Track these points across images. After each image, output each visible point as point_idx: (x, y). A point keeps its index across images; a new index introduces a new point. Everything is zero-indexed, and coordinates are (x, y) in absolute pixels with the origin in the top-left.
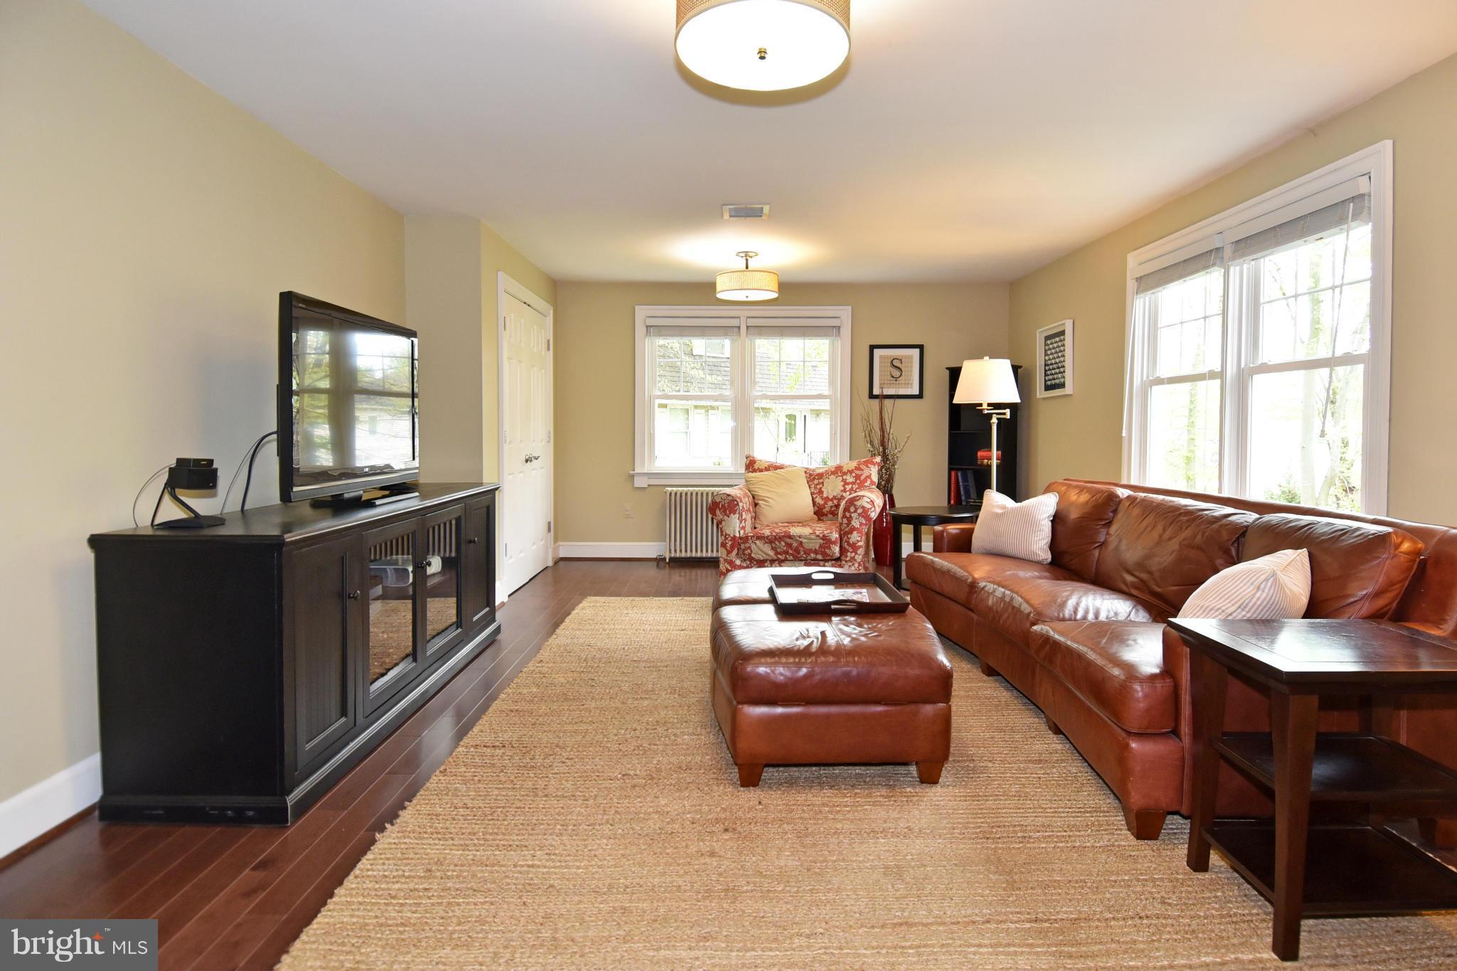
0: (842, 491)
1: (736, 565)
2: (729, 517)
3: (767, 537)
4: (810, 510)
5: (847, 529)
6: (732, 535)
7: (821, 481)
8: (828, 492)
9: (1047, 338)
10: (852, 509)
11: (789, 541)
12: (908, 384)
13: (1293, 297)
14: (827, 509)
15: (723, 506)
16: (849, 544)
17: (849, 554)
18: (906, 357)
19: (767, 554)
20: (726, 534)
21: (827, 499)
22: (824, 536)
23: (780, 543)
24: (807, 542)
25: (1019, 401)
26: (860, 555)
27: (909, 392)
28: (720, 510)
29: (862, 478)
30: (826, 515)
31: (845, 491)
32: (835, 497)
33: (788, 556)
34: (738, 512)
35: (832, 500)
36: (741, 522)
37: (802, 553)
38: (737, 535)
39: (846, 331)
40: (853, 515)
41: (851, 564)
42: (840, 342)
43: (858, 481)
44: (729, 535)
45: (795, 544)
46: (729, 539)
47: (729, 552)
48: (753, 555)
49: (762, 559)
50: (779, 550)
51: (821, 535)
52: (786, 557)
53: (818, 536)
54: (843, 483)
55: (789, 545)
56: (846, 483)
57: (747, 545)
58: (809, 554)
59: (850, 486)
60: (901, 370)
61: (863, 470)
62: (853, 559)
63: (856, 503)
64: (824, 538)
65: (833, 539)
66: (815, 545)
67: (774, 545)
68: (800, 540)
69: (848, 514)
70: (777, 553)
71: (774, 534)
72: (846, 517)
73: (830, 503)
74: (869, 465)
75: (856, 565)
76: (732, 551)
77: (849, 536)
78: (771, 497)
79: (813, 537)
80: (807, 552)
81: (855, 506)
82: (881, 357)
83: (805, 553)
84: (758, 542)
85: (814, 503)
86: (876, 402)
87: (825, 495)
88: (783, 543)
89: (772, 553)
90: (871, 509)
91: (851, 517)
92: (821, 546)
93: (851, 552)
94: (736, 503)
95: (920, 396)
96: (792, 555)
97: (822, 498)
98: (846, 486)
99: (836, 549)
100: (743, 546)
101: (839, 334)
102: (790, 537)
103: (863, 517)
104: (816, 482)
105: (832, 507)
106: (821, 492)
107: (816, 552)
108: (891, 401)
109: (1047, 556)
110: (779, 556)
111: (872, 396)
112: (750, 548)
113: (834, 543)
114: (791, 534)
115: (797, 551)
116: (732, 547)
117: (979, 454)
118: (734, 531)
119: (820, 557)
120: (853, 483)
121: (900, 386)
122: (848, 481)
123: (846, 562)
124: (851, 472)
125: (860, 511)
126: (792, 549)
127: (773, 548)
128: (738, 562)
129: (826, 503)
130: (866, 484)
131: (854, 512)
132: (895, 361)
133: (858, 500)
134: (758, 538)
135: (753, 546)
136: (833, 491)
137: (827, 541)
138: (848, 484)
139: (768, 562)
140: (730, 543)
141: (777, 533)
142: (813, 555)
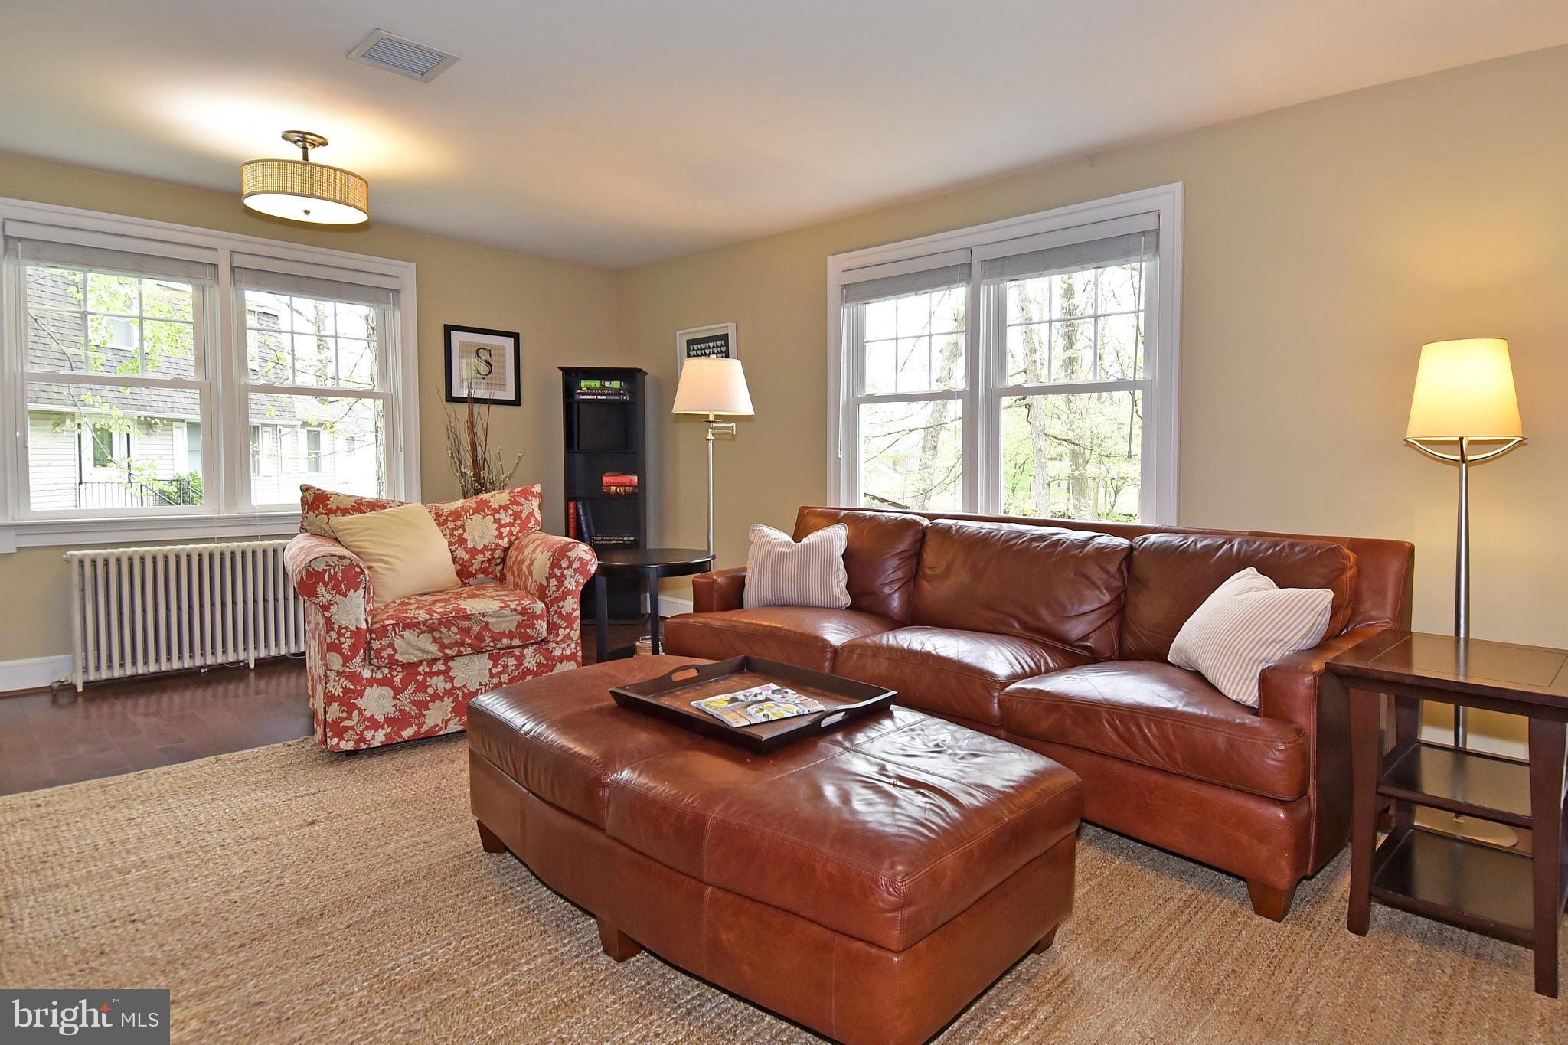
0: (496, 537)
1: (363, 679)
2: (345, 596)
3: (424, 623)
4: (450, 571)
5: (557, 594)
6: (353, 628)
7: (459, 523)
8: (474, 540)
9: (690, 343)
10: (564, 564)
11: (465, 624)
12: (502, 386)
13: (1048, 322)
14: (476, 565)
15: (332, 578)
16: (561, 616)
17: (561, 631)
18: (495, 347)
19: (424, 651)
20: (340, 628)
21: (474, 551)
22: (524, 608)
23: (449, 630)
24: (497, 623)
25: (752, 413)
26: (577, 629)
27: (499, 395)
28: (325, 585)
29: (524, 516)
30: (474, 575)
31: (500, 536)
32: (486, 548)
33: (462, 649)
34: (362, 586)
35: (482, 552)
36: (368, 602)
37: (488, 640)
38: (364, 626)
39: (409, 297)
40: (566, 572)
41: (565, 645)
42: (398, 314)
43: (518, 521)
44: (347, 628)
45: (476, 628)
46: (348, 634)
47: (347, 659)
48: (397, 657)
49: (415, 660)
50: (446, 642)
51: (519, 608)
52: (459, 651)
53: (515, 610)
54: (496, 525)
55: (466, 631)
56: (500, 526)
57: (386, 641)
58: (499, 641)
59: (508, 529)
60: (491, 366)
61: (522, 505)
62: (568, 637)
63: (569, 554)
64: (524, 612)
65: (539, 612)
66: (510, 624)
67: (437, 635)
68: (485, 619)
69: (558, 572)
70: (443, 647)
71: (437, 616)
72: (555, 576)
73: (480, 557)
74: (530, 498)
75: (573, 645)
76: (353, 657)
77: (561, 604)
78: (392, 553)
79: (506, 612)
80: (497, 637)
81: (568, 558)
82: (462, 344)
83: (493, 641)
84: (406, 633)
85: (454, 559)
86: (463, 408)
87: (470, 545)
88: (454, 629)
89: (433, 648)
90: (590, 561)
91: (563, 575)
92: (519, 625)
93: (565, 628)
94: (358, 570)
95: (516, 402)
96: (469, 645)
97: (465, 549)
98: (502, 530)
99: (542, 626)
100: (375, 645)
101: (396, 304)
102: (466, 617)
103: (580, 573)
104: (451, 525)
105: (482, 562)
106: (462, 541)
107: (511, 635)
108: (484, 407)
109: (846, 600)
110: (447, 651)
111: (450, 398)
112: (391, 645)
113: (540, 617)
114: (469, 612)
115: (480, 638)
116: (354, 649)
117: (605, 479)
118: (357, 619)
119: (517, 642)
120: (512, 525)
121: (494, 387)
122: (503, 522)
123: (557, 643)
124: (506, 508)
125: (576, 565)
126: (470, 637)
127: (435, 640)
128: (367, 674)
129: (473, 557)
130: (530, 525)
131: (567, 568)
132: (481, 350)
133: (571, 549)
134: (406, 626)
135: (398, 642)
136: (482, 538)
137: (529, 616)
138: (505, 526)
139: (425, 663)
140: (349, 642)
141: (442, 614)
142: (506, 641)
